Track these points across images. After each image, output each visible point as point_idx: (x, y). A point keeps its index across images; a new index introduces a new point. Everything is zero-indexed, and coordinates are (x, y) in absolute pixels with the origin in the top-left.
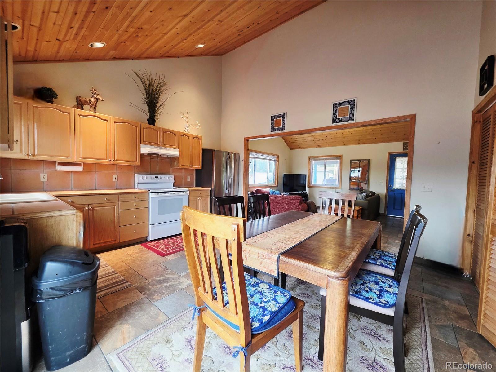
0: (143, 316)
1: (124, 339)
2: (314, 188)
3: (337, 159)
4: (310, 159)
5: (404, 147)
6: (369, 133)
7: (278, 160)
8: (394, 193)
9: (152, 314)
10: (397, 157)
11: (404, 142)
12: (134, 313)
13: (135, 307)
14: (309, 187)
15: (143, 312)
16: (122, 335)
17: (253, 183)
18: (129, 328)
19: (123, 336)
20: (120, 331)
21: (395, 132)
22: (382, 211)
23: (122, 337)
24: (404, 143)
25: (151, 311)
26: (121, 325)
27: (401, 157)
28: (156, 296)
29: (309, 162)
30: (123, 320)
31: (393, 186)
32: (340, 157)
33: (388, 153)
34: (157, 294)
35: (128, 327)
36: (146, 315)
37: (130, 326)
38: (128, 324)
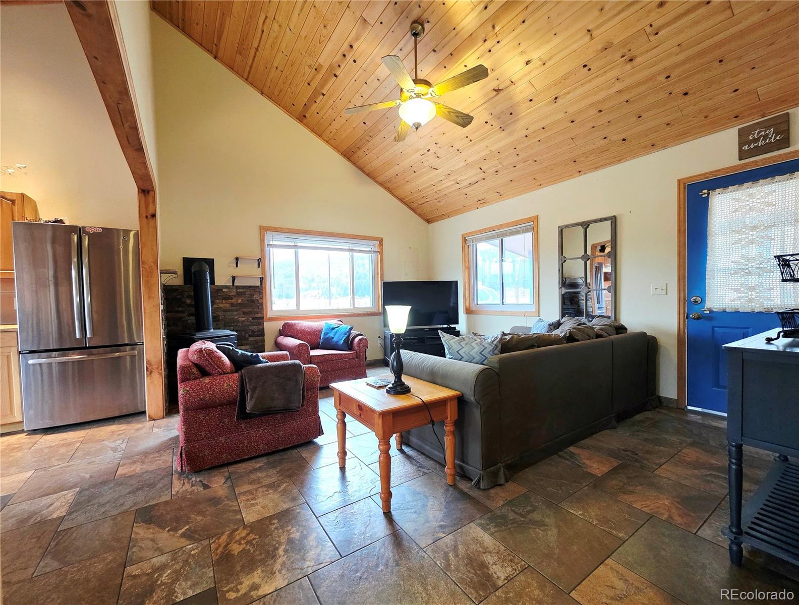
2: (477, 316)
3: (525, 231)
4: (465, 240)
5: (741, 145)
6: (591, 125)
7: (382, 249)
8: (713, 328)
10: (714, 189)
11: (740, 127)
14: (468, 311)
17: (295, 308)
21: (686, 94)
22: (668, 387)
24: (739, 130)
27: (731, 188)
29: (463, 248)
31: (703, 301)
32: (531, 225)
33: (679, 181)
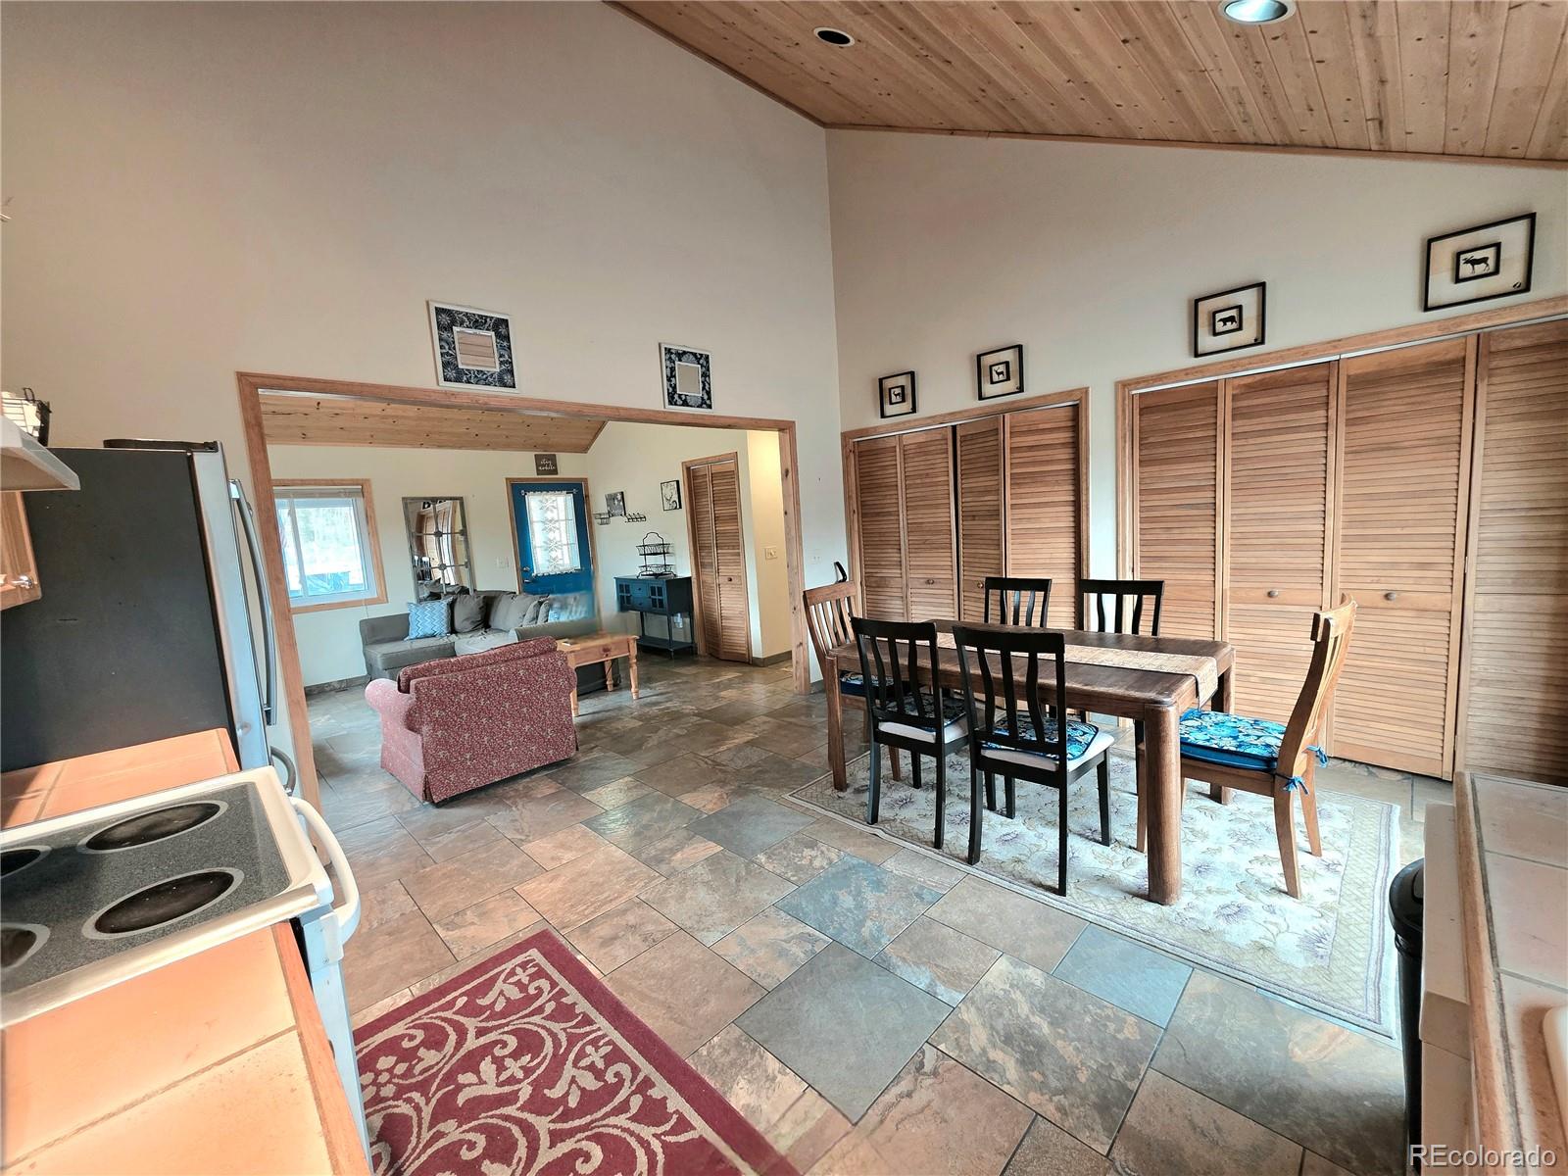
0: (1231, 1031)
1: (1333, 1038)
5: (538, 466)
9: (1208, 1012)
12: (1242, 1059)
13: (1218, 1075)
15: (1219, 1038)
16: (1330, 1048)
18: (1297, 1044)
19: (1330, 1045)
20: (1326, 1060)
23: (1333, 1046)
25: (1198, 1019)
26: (1310, 1072)
28: (1130, 1033)
30: (1292, 1077)
34: (1114, 1037)
35: (1296, 1049)
36: (1224, 1025)
37: (1290, 1047)
38: (1290, 1055)
